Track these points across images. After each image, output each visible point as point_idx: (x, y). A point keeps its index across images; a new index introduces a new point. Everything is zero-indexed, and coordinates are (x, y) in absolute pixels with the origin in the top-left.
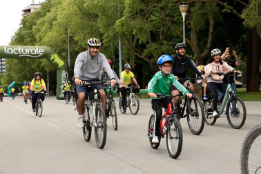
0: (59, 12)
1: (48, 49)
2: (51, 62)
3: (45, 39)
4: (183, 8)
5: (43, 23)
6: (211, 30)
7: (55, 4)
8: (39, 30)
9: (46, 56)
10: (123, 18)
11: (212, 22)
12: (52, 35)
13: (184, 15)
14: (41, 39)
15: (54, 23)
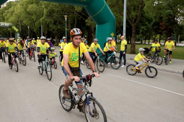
0: (15, 9)
1: (11, 24)
2: (13, 30)
3: (10, 20)
4: (66, 16)
5: (8, 12)
6: (76, 23)
7: (13, 5)
8: (6, 15)
9: (10, 27)
10: (43, 18)
11: (76, 20)
12: (12, 18)
13: (66, 19)
14: (7, 19)
15: (13, 13)
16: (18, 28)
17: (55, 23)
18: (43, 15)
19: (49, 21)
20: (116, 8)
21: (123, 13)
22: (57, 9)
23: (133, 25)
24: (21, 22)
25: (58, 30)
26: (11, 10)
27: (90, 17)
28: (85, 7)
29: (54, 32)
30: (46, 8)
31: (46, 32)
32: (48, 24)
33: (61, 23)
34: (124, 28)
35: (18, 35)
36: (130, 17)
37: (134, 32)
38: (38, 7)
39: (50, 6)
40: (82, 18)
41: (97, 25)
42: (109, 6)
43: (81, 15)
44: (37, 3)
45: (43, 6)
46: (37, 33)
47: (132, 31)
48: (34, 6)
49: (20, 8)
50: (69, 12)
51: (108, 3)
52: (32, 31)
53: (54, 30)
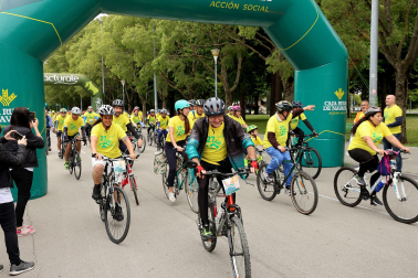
0: (93, 40)
1: (83, 76)
2: (86, 90)
3: (80, 67)
4: (215, 52)
5: (76, 49)
6: (239, 67)
7: (88, 31)
8: (72, 56)
9: (81, 83)
10: (160, 58)
11: (240, 59)
12: (87, 63)
13: (216, 58)
14: (75, 65)
15: (89, 51)
16: (98, 86)
17: (187, 70)
18: (158, 50)
19: (173, 66)
20: (348, 23)
21: (368, 33)
22: (193, 35)
23: (397, 66)
24: (107, 70)
25: (194, 87)
26: (83, 42)
27: (279, 50)
28: (265, 26)
29: (185, 92)
30: (167, 33)
31: (165, 94)
32: (172, 72)
33: (201, 69)
34: (373, 76)
35: (99, 101)
36: (388, 44)
37: (402, 82)
38: (148, 32)
39: (177, 28)
40: (255, 55)
41: (297, 72)
42: (329, 19)
43: (252, 45)
44: (143, 24)
45: (159, 29)
46: (143, 95)
47: (395, 82)
48: (138, 29)
49: (105, 37)
50: (222, 41)
51: (326, 12)
52: (129, 91)
53: (185, 88)
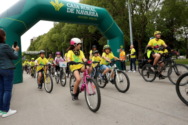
18: (64, 40)
23: (138, 41)
26: (40, 41)
28: (97, 25)
30: (66, 34)
37: (140, 46)
38: (60, 35)
39: (69, 32)
41: (108, 41)
48: (57, 34)
49: (47, 38)
